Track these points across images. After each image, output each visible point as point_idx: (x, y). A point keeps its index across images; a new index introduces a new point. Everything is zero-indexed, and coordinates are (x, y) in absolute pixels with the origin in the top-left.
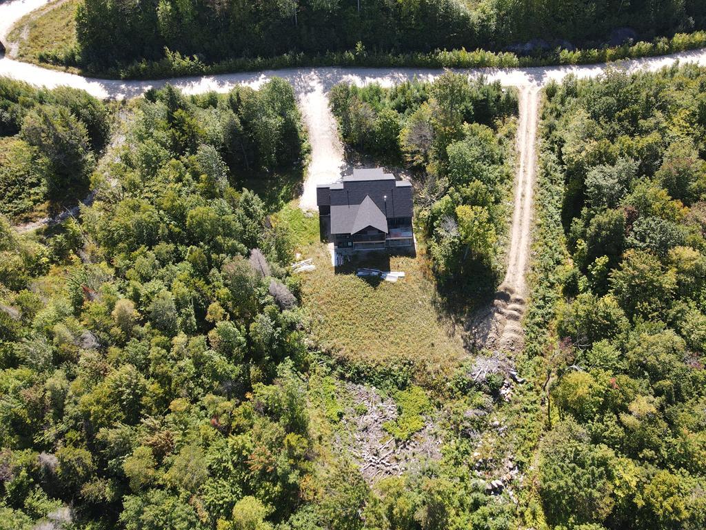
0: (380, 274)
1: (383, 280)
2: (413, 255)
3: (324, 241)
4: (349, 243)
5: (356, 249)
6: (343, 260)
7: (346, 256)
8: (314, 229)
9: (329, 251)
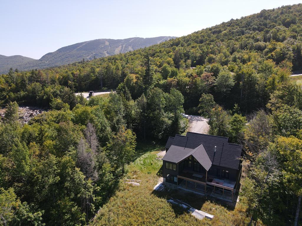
0: (188, 209)
1: (188, 213)
2: (231, 208)
3: (158, 174)
4: (175, 178)
5: (179, 187)
6: (164, 189)
7: (169, 188)
8: (157, 166)
9: (157, 181)
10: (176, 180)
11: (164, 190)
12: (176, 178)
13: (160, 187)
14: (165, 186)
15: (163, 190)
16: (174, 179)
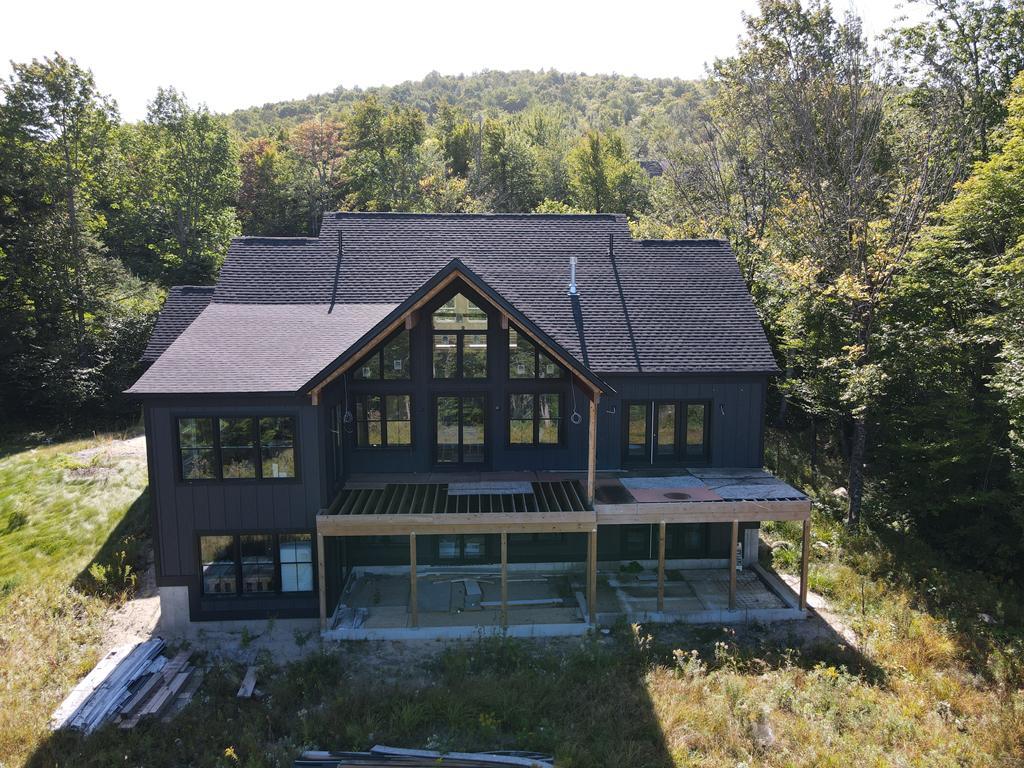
3: (98, 573)
4: (287, 554)
5: (343, 632)
6: (182, 689)
7: (241, 671)
8: (74, 525)
9: (97, 640)
10: (297, 570)
11: (187, 696)
12: (304, 553)
13: (133, 686)
14: (196, 660)
15: (173, 701)
16: (278, 565)
